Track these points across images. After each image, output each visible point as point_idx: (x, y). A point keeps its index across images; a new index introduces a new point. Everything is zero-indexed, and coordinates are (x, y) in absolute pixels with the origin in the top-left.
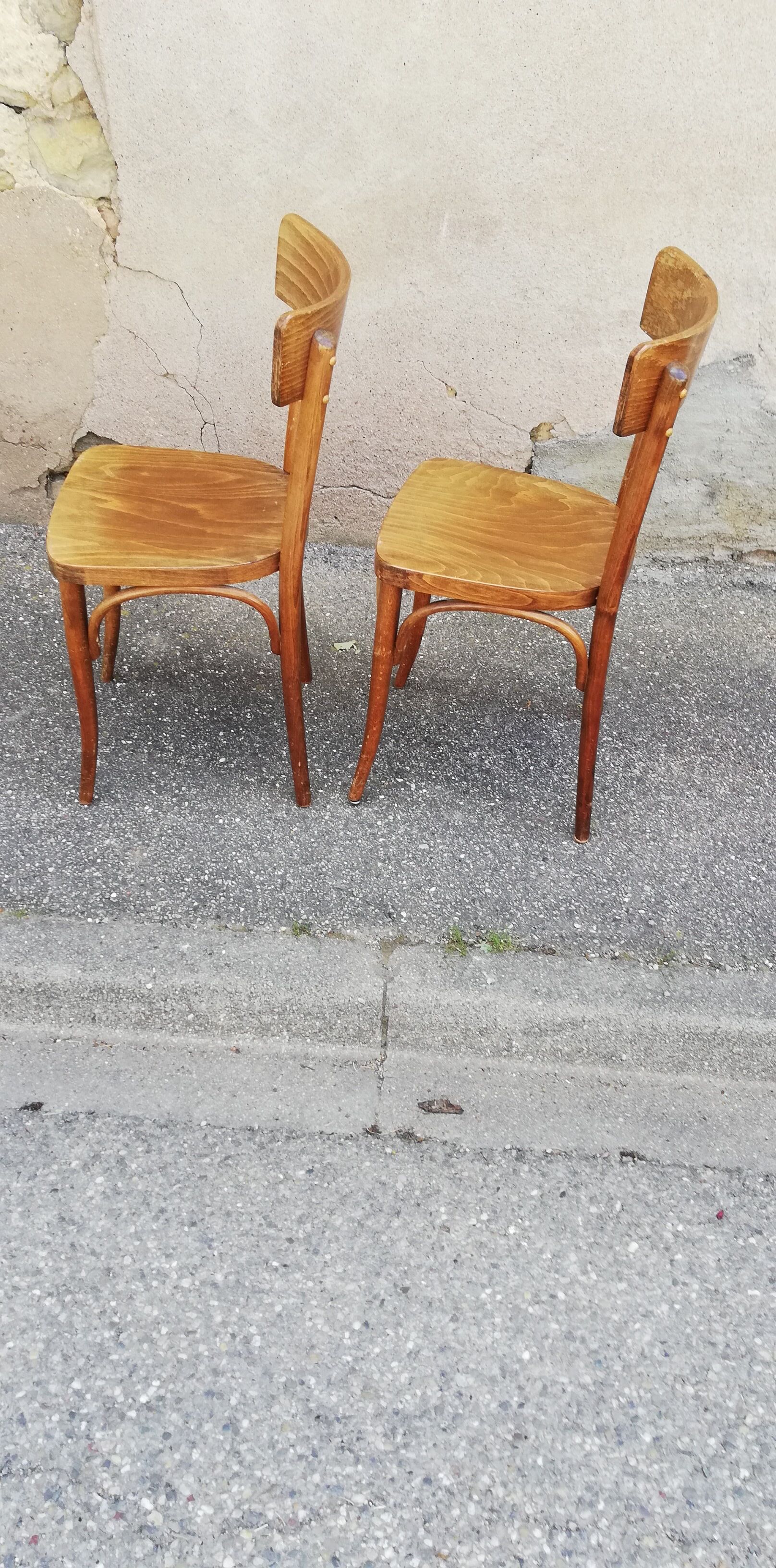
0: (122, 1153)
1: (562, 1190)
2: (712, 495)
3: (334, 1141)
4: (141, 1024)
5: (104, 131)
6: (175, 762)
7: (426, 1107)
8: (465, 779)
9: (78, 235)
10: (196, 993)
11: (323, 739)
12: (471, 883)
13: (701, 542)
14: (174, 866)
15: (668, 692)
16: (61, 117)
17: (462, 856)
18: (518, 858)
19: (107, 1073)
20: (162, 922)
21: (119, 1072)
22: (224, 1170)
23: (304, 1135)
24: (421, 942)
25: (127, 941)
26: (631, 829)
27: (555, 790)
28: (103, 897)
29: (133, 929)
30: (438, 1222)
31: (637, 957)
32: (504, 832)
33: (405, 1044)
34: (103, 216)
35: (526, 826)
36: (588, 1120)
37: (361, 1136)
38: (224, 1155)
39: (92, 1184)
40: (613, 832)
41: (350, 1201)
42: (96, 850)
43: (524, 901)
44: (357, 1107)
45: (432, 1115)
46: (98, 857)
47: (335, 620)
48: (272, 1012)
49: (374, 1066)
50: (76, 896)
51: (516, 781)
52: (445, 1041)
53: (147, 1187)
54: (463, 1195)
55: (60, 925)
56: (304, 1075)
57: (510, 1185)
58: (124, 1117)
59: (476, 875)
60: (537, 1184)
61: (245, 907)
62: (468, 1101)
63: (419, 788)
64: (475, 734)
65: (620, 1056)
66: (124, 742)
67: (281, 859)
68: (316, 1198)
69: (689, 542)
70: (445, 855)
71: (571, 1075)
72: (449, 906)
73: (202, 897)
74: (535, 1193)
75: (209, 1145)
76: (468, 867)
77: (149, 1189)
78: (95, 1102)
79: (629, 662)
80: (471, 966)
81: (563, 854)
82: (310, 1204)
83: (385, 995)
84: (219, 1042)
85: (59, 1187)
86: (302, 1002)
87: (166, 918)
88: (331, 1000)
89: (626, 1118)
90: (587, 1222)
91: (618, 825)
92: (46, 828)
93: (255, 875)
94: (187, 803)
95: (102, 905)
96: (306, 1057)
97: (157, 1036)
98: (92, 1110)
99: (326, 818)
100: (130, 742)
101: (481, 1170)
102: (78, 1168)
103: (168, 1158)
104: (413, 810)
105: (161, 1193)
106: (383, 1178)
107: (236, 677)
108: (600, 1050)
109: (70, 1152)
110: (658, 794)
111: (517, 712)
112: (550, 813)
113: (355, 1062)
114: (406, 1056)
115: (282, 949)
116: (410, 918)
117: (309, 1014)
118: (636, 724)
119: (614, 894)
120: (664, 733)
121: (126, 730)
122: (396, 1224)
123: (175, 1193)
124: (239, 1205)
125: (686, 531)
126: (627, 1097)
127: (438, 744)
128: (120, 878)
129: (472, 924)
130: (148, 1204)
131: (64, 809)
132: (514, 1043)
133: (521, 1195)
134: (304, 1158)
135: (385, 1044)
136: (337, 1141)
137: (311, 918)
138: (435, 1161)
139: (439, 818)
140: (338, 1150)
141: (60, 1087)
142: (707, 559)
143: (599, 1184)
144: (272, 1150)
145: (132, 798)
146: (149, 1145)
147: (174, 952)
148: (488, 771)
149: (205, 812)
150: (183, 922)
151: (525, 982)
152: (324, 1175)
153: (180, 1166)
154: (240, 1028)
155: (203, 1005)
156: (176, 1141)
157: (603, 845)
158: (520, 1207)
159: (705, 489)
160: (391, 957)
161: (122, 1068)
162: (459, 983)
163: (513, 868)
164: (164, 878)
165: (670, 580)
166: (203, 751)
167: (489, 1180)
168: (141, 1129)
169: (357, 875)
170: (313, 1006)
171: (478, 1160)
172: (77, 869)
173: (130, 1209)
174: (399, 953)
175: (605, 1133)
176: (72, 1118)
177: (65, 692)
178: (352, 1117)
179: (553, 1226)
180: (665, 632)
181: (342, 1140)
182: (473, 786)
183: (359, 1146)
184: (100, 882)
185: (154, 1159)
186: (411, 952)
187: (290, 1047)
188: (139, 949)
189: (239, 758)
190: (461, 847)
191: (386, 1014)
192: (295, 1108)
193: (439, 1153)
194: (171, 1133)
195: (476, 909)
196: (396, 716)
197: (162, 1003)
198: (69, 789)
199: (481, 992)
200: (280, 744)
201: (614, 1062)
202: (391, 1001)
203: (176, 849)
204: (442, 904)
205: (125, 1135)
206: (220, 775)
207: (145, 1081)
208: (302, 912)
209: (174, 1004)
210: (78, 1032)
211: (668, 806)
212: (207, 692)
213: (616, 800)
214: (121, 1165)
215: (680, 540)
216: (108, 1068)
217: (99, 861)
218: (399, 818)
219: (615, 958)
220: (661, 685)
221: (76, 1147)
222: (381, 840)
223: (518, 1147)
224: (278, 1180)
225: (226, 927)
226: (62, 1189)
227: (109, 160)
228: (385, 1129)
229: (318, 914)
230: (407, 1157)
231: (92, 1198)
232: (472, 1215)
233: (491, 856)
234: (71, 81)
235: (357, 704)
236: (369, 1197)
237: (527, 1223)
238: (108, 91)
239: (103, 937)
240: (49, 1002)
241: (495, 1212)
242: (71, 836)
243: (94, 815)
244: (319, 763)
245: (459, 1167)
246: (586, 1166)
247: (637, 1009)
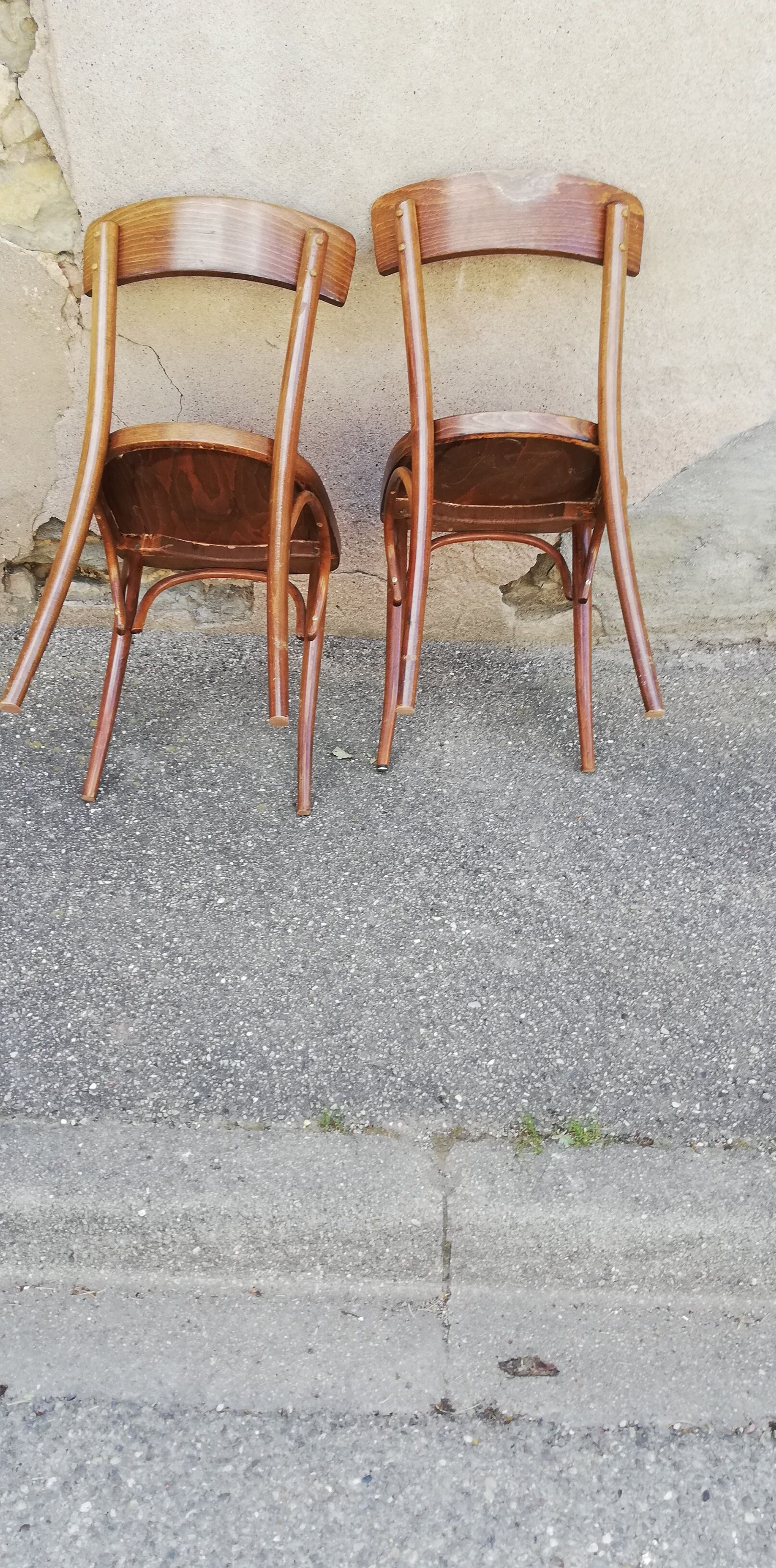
0: (115, 1461)
1: (703, 1489)
2: (765, 569)
3: (395, 1428)
4: (133, 1262)
5: (65, 175)
6: (164, 906)
7: (511, 1367)
8: (515, 913)
9: (35, 295)
10: (203, 1220)
11: (340, 869)
12: (538, 1052)
13: (752, 622)
14: (167, 1044)
15: (738, 797)
16: (14, 160)
17: (523, 1016)
18: (591, 1016)
19: (90, 1335)
20: (155, 1121)
21: (105, 1332)
22: (252, 1483)
23: (355, 1420)
24: (484, 1136)
25: (112, 1150)
26: (723, 971)
27: (624, 924)
28: (80, 1089)
29: (118, 1132)
30: (547, 1552)
31: (755, 1144)
32: (570, 983)
33: (474, 1276)
34: (64, 273)
35: (596, 973)
36: (721, 1377)
37: (430, 1418)
38: (250, 1459)
39: (75, 1514)
40: (702, 977)
41: (425, 1524)
42: (69, 1026)
43: (606, 1074)
44: (419, 1371)
45: (517, 1379)
46: (72, 1036)
47: (343, 724)
48: (301, 1240)
49: (435, 1308)
50: (46, 1090)
51: (576, 915)
52: (525, 1271)
53: (151, 1515)
54: (575, 1505)
55: (27, 1130)
56: (346, 1325)
57: (635, 1486)
58: (115, 1403)
59: (543, 1041)
60: (670, 1481)
61: (259, 1096)
62: (562, 1355)
63: (461, 928)
64: (520, 857)
65: (749, 1281)
66: (101, 882)
67: (300, 1028)
68: (380, 1523)
69: (740, 621)
70: (502, 1015)
71: (688, 1309)
72: (514, 1084)
73: (204, 1085)
74: (669, 1496)
75: (230, 1442)
76: (532, 1031)
77: (153, 1519)
78: (76, 1382)
79: (688, 762)
80: (551, 1167)
81: (645, 1008)
82: (371, 1531)
83: (445, 1214)
84: (234, 1282)
85: (31, 1521)
86: (339, 1227)
87: (160, 1115)
88: (377, 1223)
89: (768, 1369)
90: (745, 1539)
91: (706, 967)
92: (7, 999)
93: (269, 1052)
94: (180, 959)
95: (79, 1101)
96: (347, 1298)
97: (153, 1277)
98: (72, 1394)
99: (352, 971)
100: (108, 882)
101: (593, 1463)
102: (55, 1489)
103: (177, 1467)
104: (456, 957)
105: (170, 1524)
106: (466, 1484)
107: (232, 796)
108: (724, 1274)
109: (45, 1464)
110: (747, 925)
111: (567, 829)
112: (622, 955)
113: (411, 1303)
114: (475, 1291)
115: (309, 1153)
116: (466, 1104)
117: (349, 1241)
118: (708, 838)
119: (715, 1060)
120: (741, 847)
121: (103, 867)
122: (491, 1558)
123: (187, 1524)
124: (276, 1539)
125: (736, 610)
126: (763, 1337)
127: (477, 871)
128: (101, 1063)
129: (545, 1107)
130: (153, 1544)
131: (30, 973)
132: (613, 1269)
133: (652, 1501)
134: (358, 1458)
135: (448, 1277)
136: (399, 1429)
137: (342, 1107)
138: (531, 1453)
139: (489, 966)
140: (402, 1443)
141: (30, 1360)
142: (759, 641)
143: (750, 1476)
144: (314, 1447)
145: (113, 954)
146: (150, 1447)
147: (172, 1163)
148: (541, 903)
149: (203, 969)
150: (182, 1120)
151: (622, 1187)
152: (387, 1484)
153: (194, 1479)
154: (260, 1263)
155: (213, 1235)
156: (186, 1439)
157: (691, 993)
158: (653, 1520)
159: (757, 564)
160: (448, 1159)
161: (110, 1326)
162: (539, 1193)
163: (587, 1029)
164: (156, 1060)
165: (719, 664)
166: (197, 891)
167: (606, 1478)
168: (139, 1421)
169: (395, 1044)
170: (354, 1231)
171: (587, 1448)
172: (46, 1053)
173: (129, 1553)
174: (459, 1153)
175: (745, 1395)
176: (45, 1407)
177: (28, 823)
178: (415, 1387)
179: (700, 1549)
180: (723, 725)
181: (406, 1426)
182: (525, 923)
183: (428, 1435)
184: (75, 1069)
185: (157, 1469)
186: (472, 1150)
187: (326, 1285)
188: (127, 1160)
189: (241, 898)
190: (520, 1003)
191: (448, 1239)
192: (339, 1378)
193: (535, 1438)
194: (179, 1426)
195: (548, 1087)
196: (423, 838)
197: (159, 1234)
198: (35, 946)
199: (569, 1204)
200: (290, 878)
201: (741, 1288)
202: (454, 1222)
203: (170, 1021)
204: (504, 1081)
205: (116, 1433)
206: (220, 920)
207: (140, 1346)
208: (332, 1100)
209: (175, 1235)
210: (51, 1275)
211: (762, 940)
212: (199, 815)
213: (699, 935)
214: (114, 1480)
215: (729, 620)
216: (91, 1327)
217: (73, 1040)
218: (440, 967)
219: (728, 1147)
220: (729, 788)
221: (53, 1456)
222: (421, 998)
223: (636, 1422)
224: (326, 1496)
225: (236, 1125)
226: (35, 1525)
227: (71, 208)
228: (460, 1405)
229: (352, 1102)
230: (493, 1449)
231: (75, 1538)
232: (591, 1537)
233: (558, 1014)
234: (24, 118)
235: (377, 825)
236: (451, 1516)
237: (666, 1546)
238: (68, 128)
239: (80, 1145)
240: (14, 1237)
241: (620, 1530)
242: (38, 1009)
243: (67, 980)
244: (338, 900)
245: (564, 1461)
246: (729, 1448)
247: (767, 1219)
